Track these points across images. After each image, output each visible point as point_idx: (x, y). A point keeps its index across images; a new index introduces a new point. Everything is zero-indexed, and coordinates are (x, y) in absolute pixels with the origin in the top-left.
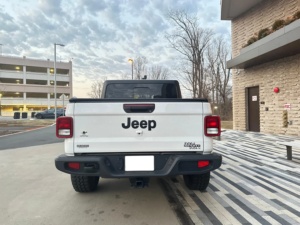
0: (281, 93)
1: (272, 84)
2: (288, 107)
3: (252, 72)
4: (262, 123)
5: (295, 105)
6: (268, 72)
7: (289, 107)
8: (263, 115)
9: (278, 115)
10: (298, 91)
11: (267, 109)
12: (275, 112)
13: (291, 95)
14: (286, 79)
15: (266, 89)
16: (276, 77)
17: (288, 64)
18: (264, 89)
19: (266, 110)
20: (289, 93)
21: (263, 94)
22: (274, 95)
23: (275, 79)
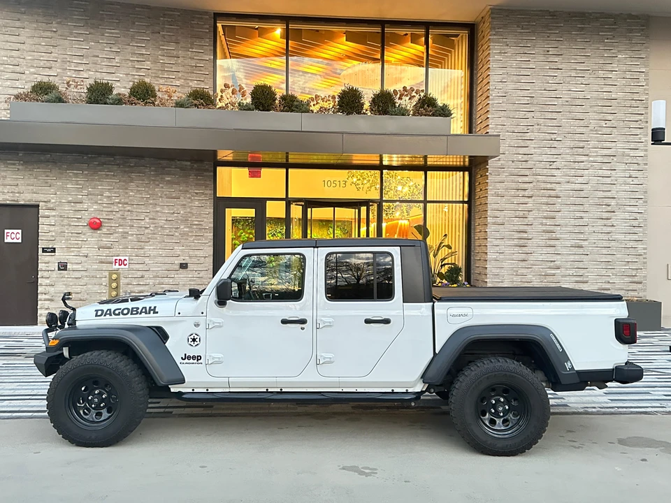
0: (104, 230)
1: (79, 206)
2: (122, 262)
3: (14, 164)
4: (45, 300)
5: (140, 259)
6: (70, 177)
7: (125, 262)
8: (48, 282)
9: (95, 281)
10: (147, 231)
11: (63, 267)
12: (86, 274)
13: (130, 238)
14: (119, 203)
15: (61, 216)
16: (93, 194)
17: (125, 172)
18: (54, 216)
19: (59, 269)
20: (127, 233)
21: (52, 228)
22: (84, 234)
23: (89, 196)
